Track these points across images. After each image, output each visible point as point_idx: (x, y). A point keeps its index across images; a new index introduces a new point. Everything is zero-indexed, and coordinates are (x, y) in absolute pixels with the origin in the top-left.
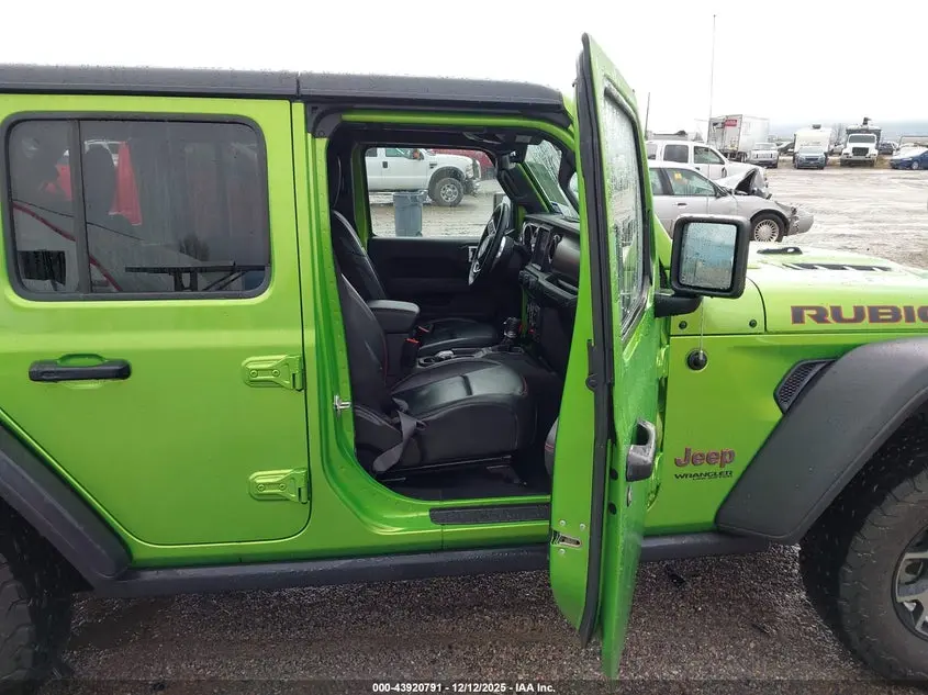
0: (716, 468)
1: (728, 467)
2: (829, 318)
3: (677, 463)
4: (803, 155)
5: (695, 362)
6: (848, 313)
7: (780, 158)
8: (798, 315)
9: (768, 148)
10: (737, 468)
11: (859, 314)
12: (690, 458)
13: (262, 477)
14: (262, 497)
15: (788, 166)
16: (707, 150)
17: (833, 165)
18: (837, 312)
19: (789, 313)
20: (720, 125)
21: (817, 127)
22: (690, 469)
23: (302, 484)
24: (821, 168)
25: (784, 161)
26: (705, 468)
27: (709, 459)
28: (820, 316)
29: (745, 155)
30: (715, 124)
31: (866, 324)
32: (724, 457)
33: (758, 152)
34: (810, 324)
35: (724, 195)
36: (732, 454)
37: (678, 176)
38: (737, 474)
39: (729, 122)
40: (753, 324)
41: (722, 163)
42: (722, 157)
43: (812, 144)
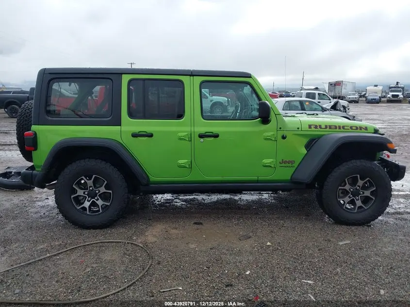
0: (290, 165)
1: (293, 165)
2: (318, 127)
3: (280, 163)
4: (370, 98)
5: (284, 137)
6: (323, 127)
7: (361, 99)
8: (310, 126)
9: (354, 94)
10: (296, 165)
11: (326, 127)
12: (283, 162)
13: (180, 162)
14: (181, 167)
15: (364, 103)
16: (324, 95)
17: (383, 102)
18: (320, 127)
19: (308, 126)
20: (333, 85)
21: (376, 86)
22: (283, 165)
23: (190, 163)
24: (378, 103)
25: (362, 100)
26: (287, 165)
27: (289, 162)
28: (316, 127)
29: (345, 97)
30: (331, 85)
31: (328, 129)
32: (292, 162)
33: (349, 96)
34: (313, 129)
35: (326, 111)
36: (294, 161)
37: (307, 103)
38: (296, 166)
39: (337, 84)
40: (298, 128)
41: (330, 100)
42: (330, 98)
43: (374, 92)
